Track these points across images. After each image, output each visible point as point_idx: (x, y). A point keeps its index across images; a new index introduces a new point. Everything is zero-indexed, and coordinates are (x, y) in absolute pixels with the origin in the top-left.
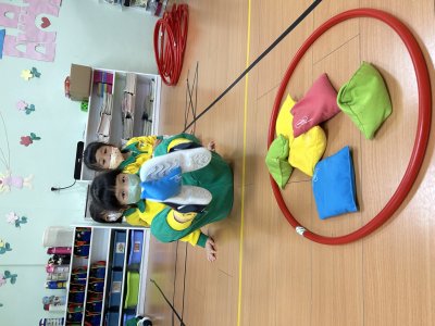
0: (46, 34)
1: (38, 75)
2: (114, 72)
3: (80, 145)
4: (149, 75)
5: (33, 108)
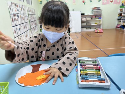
0: (109, 2)
1: (99, 2)
2: (102, 19)
3: (84, 14)
4: (102, 27)
5: (91, 2)
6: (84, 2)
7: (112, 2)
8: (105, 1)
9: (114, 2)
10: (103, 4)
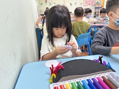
1: (81, 4)
3: (71, 12)
5: (76, 4)
6: (71, 4)
7: (89, 4)
8: (85, 4)
9: (91, 4)
10: (84, 6)
